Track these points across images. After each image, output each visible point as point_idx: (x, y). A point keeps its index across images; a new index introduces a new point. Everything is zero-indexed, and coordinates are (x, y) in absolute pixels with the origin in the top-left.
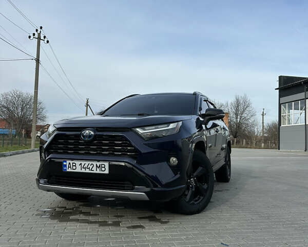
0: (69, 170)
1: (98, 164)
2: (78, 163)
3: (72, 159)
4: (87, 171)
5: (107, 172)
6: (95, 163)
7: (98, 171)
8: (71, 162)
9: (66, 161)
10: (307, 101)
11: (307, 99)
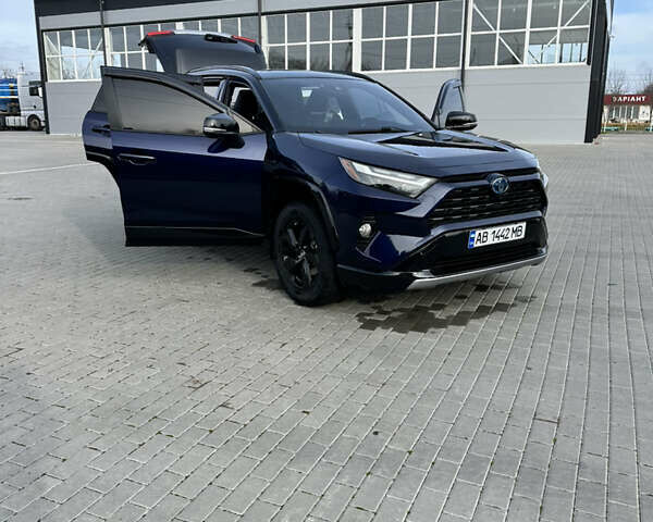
0: (479, 244)
1: (515, 226)
2: (490, 231)
3: (483, 227)
4: (502, 240)
5: (522, 236)
6: (511, 227)
7: (514, 238)
8: (482, 231)
9: (474, 233)
10: (107, 30)
11: (107, 26)
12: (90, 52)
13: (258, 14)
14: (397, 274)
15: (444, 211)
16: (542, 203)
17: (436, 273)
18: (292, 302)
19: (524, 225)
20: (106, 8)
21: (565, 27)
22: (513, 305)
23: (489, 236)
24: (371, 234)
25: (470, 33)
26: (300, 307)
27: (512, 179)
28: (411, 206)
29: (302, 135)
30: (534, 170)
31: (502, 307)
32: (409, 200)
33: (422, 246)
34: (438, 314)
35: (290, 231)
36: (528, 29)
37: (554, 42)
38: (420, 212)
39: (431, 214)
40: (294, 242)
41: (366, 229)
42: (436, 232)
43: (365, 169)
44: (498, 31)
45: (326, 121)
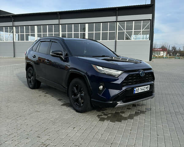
0: (137, 92)
1: (147, 86)
2: (140, 88)
4: (143, 91)
5: (149, 90)
6: (145, 87)
7: (146, 90)
8: (137, 88)
9: (135, 89)
10: (14, 27)
11: (14, 26)
12: (9, 33)
13: (59, 24)
14: (111, 102)
15: (126, 82)
16: (153, 79)
17: (124, 102)
18: (75, 111)
19: (149, 86)
20: (14, 21)
21: (143, 30)
22: (145, 111)
23: (139, 90)
24: (102, 89)
25: (117, 31)
26: (78, 113)
27: (146, 71)
28: (116, 80)
29: (78, 57)
30: (151, 69)
31: (143, 112)
32: (115, 78)
33: (119, 93)
34: (123, 115)
35: (75, 88)
36: (133, 30)
37: (140, 34)
38: (119, 82)
39: (122, 82)
40: (76, 91)
41: (101, 87)
42: (124, 88)
43: (101, 68)
44: (125, 31)
45: (84, 53)
